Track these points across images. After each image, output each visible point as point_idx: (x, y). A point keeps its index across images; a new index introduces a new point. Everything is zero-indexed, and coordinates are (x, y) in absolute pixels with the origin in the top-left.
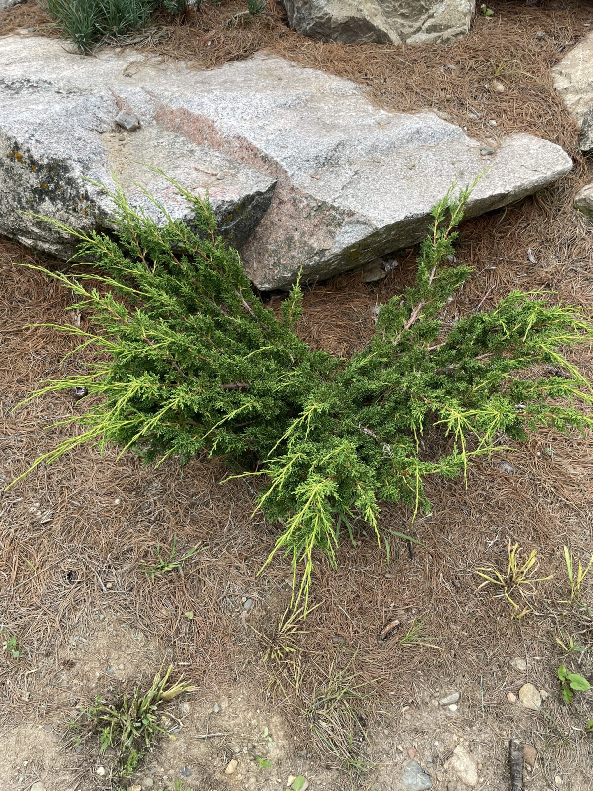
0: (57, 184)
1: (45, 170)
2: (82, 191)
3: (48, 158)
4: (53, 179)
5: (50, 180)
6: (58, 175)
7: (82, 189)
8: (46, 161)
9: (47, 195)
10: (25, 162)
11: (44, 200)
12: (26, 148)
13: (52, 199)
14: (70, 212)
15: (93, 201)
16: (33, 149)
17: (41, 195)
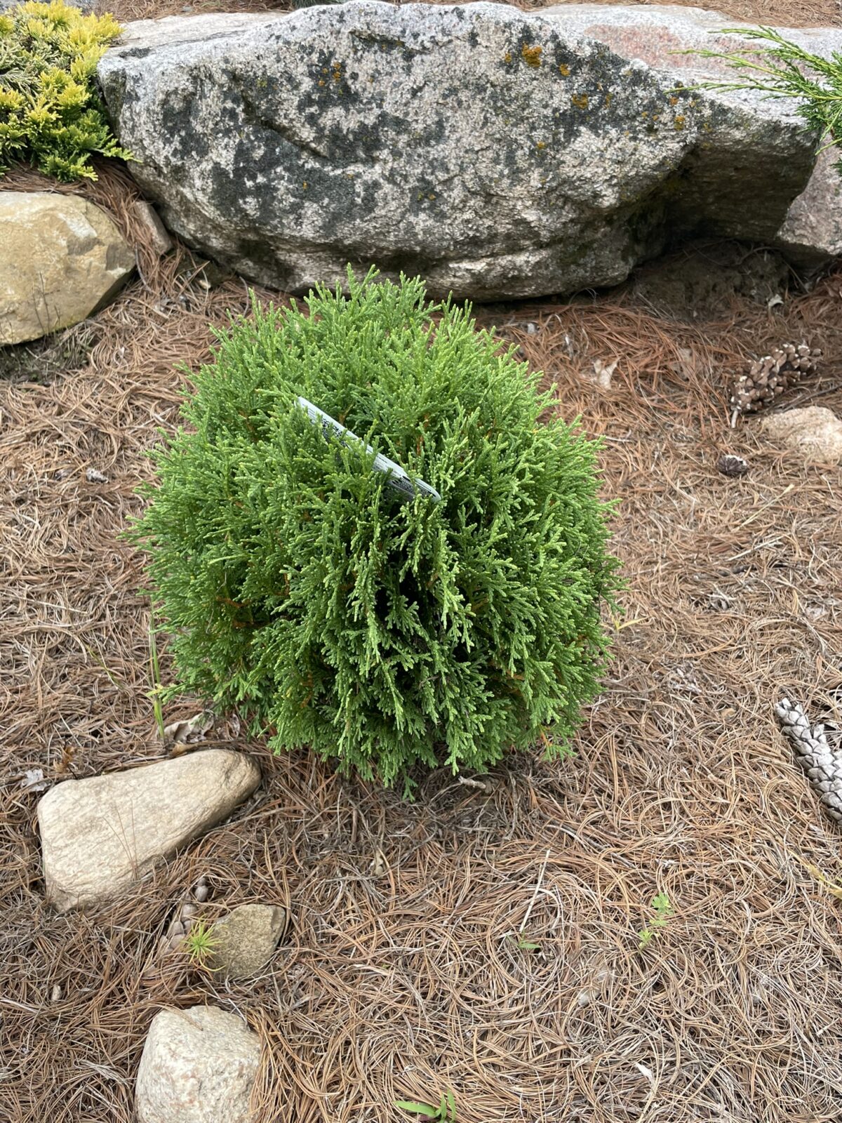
0: (606, 92)
1: (585, 69)
2: (667, 87)
3: (589, 44)
4: (597, 87)
5: (592, 87)
6: (604, 75)
7: (665, 83)
8: (587, 51)
9: (582, 123)
10: (545, 63)
11: (576, 134)
12: (549, 34)
13: (594, 128)
14: (640, 136)
15: (695, 97)
16: (563, 32)
17: (572, 124)
